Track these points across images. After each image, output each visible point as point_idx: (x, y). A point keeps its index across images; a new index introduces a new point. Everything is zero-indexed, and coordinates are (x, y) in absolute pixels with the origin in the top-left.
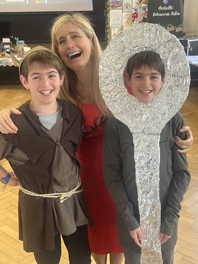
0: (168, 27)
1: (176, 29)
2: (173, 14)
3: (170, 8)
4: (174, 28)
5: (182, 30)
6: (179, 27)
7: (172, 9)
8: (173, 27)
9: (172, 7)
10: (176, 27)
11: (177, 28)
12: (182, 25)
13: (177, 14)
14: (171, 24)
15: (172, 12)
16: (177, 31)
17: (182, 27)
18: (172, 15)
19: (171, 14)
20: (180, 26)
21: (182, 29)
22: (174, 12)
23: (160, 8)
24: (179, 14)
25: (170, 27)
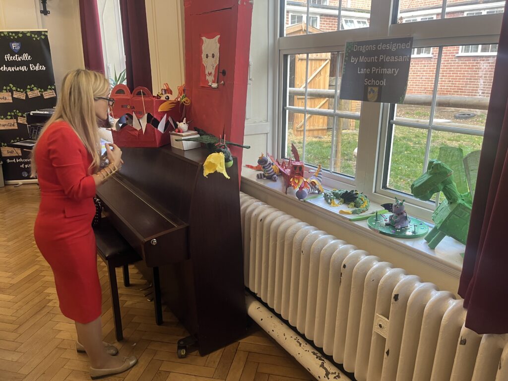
0: (28, 90)
1: (43, 94)
2: (33, 68)
3: (25, 58)
4: (40, 91)
5: (55, 95)
6: (48, 90)
7: (29, 59)
8: (38, 91)
9: (29, 57)
10: (42, 90)
11: (46, 92)
12: (53, 87)
13: (40, 68)
14: (33, 86)
15: (31, 65)
16: (45, 97)
17: (55, 89)
18: (31, 69)
19: (29, 69)
20: (50, 89)
21: (54, 93)
22: (35, 66)
23: (8, 57)
24: (44, 68)
25: (31, 90)
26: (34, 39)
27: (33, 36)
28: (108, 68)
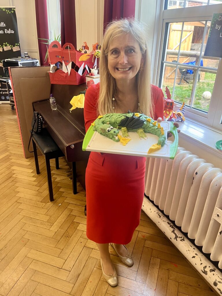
0: (4, 46)
1: (13, 48)
2: (7, 32)
3: (2, 25)
4: (11, 47)
5: (19, 50)
6: (15, 46)
7: (4, 26)
8: (10, 46)
9: (5, 24)
10: (12, 46)
11: (14, 48)
12: (18, 44)
13: (11, 32)
14: (7, 43)
15: (5, 30)
16: (14, 51)
17: (19, 46)
18: (6, 32)
19: (5, 32)
20: (17, 45)
21: (19, 48)
22: (8, 30)
24: (13, 32)
25: (6, 45)
26: (7, 13)
27: (7, 11)
28: (51, 32)
